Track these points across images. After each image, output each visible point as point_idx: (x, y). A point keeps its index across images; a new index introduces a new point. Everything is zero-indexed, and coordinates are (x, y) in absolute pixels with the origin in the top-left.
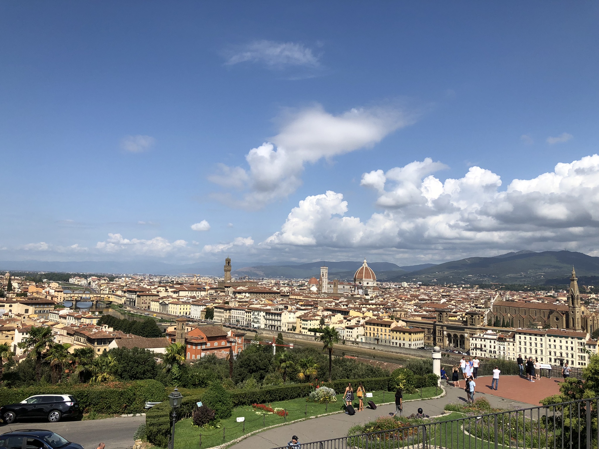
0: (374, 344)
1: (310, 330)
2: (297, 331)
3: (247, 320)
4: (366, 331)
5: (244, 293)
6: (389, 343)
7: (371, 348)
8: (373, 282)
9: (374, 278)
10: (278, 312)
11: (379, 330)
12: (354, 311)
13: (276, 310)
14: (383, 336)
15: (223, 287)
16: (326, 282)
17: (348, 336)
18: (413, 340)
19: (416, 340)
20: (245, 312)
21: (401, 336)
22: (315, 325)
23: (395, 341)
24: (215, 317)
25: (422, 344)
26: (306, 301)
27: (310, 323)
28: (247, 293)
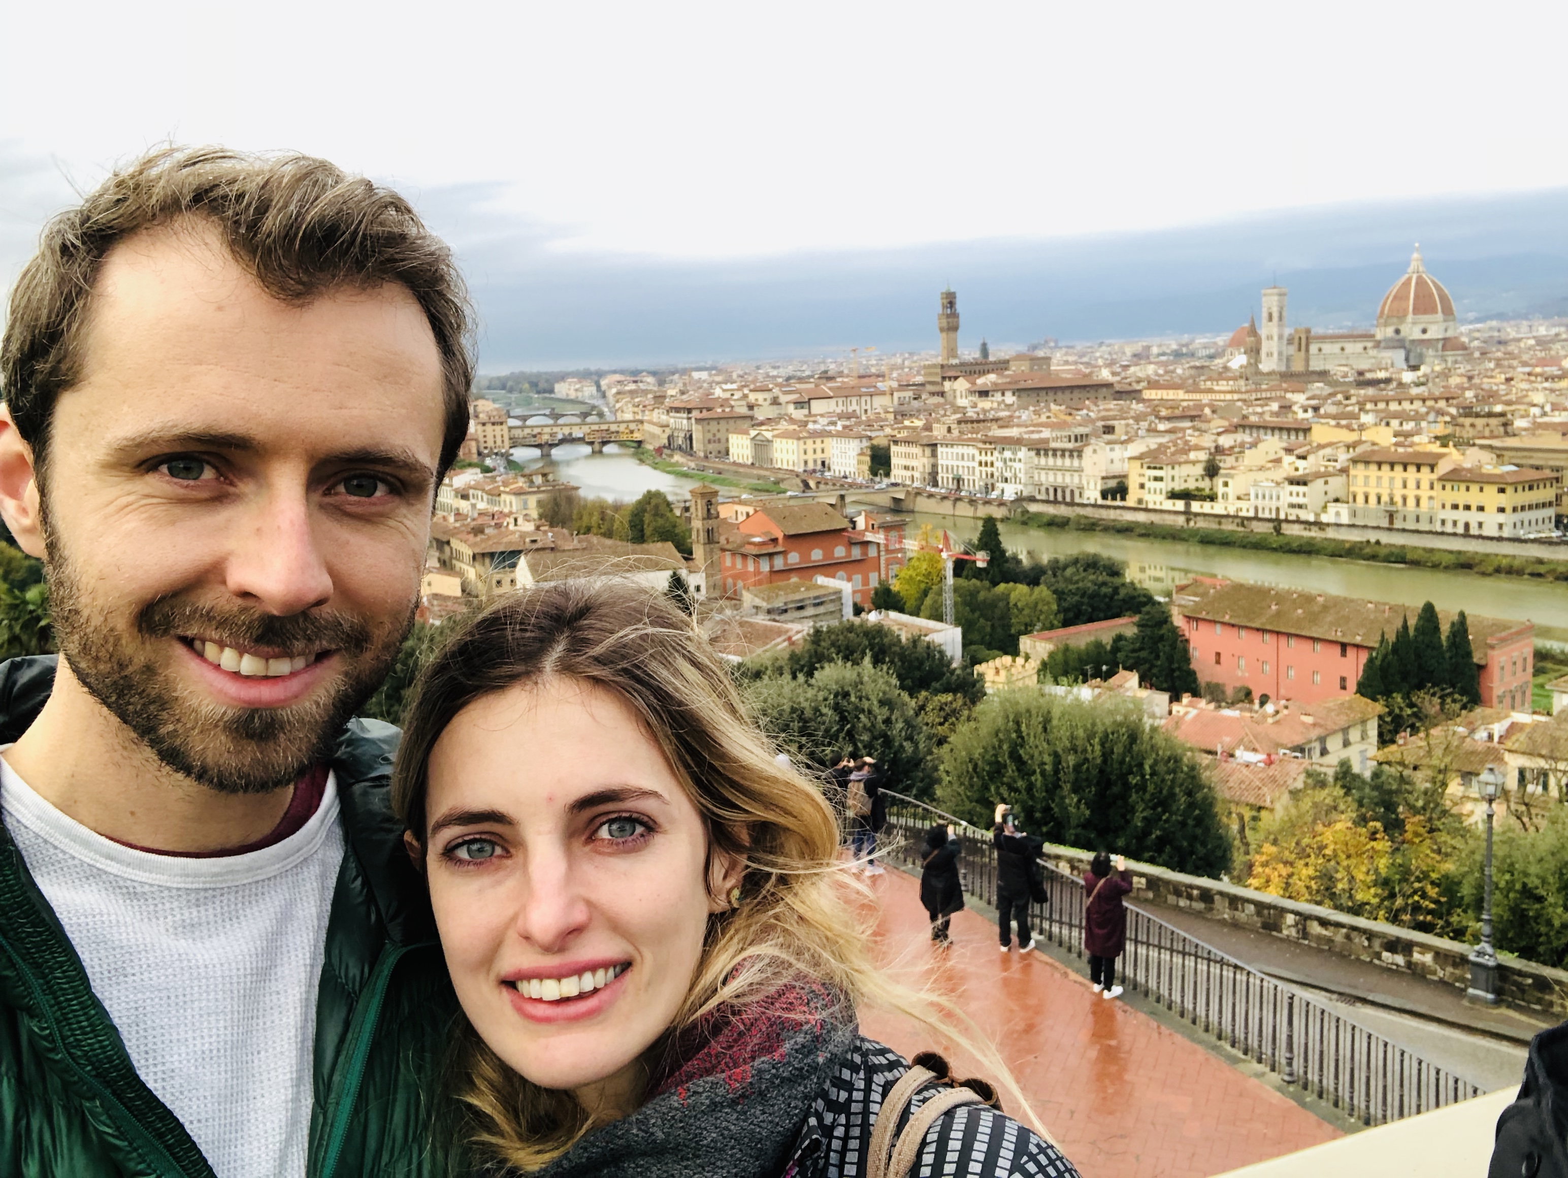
0: (1378, 528)
1: (1173, 495)
2: (1131, 501)
3: (984, 476)
4: (1352, 489)
5: (999, 394)
6: (1431, 522)
7: (1368, 542)
8: (1444, 325)
9: (1448, 311)
10: (1070, 446)
11: (1398, 483)
12: (1326, 427)
13: (1066, 440)
14: (1411, 502)
15: (939, 379)
16: (1280, 337)
17: (1292, 506)
18: (1515, 510)
19: (1523, 508)
20: (977, 453)
21: (1474, 497)
22: (1189, 479)
23: (1450, 515)
24: (894, 472)
25: (1547, 521)
26: (1191, 403)
27: (1171, 472)
28: (1008, 394)
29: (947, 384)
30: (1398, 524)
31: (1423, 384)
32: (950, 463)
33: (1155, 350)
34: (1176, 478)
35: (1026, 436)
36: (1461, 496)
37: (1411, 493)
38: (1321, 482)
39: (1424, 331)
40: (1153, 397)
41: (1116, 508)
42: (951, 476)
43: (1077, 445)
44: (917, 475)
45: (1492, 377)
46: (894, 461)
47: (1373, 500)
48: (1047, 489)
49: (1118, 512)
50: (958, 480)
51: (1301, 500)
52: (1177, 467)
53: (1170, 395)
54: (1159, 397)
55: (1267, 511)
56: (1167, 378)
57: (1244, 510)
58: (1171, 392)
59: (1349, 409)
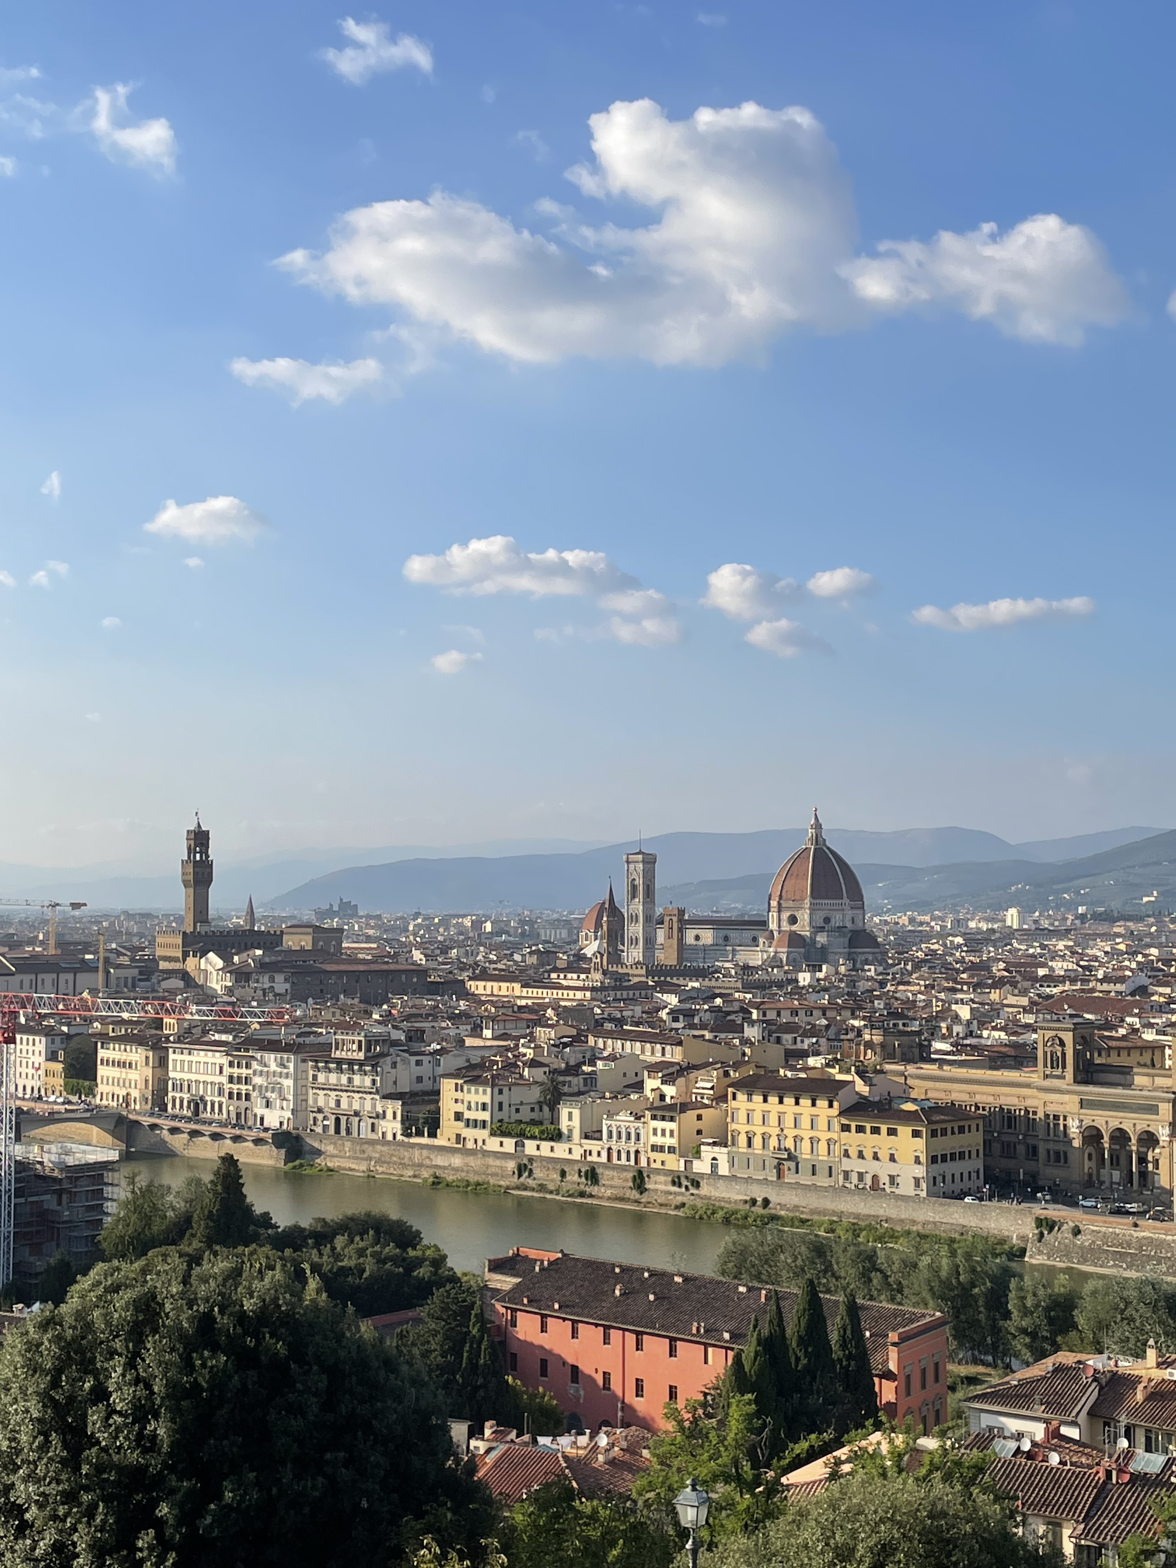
0: (765, 1182)
1: (501, 1131)
2: (444, 1138)
3: (235, 1097)
4: (732, 1127)
5: (266, 978)
6: (830, 1176)
7: (754, 1202)
8: (849, 913)
9: (856, 895)
10: (361, 1056)
11: (789, 1122)
12: (699, 1041)
13: (355, 1047)
14: (806, 1146)
15: (180, 955)
16: (648, 919)
17: (654, 1148)
18: (933, 1160)
19: (944, 1158)
20: (225, 1061)
21: (883, 1142)
22: (521, 1107)
23: (854, 1165)
24: (102, 1088)
25: (974, 1175)
26: (530, 1002)
27: (498, 1098)
28: (279, 978)
29: (191, 964)
30: (790, 1177)
31: (825, 990)
32: (186, 1076)
33: (488, 927)
34: (505, 1106)
35: (301, 1040)
36: (868, 1141)
37: (806, 1134)
38: (692, 1114)
39: (827, 920)
40: (480, 991)
41: (422, 1147)
42: (186, 1096)
43: (369, 1054)
44: (135, 1093)
45: (908, 983)
46: (102, 1071)
47: (757, 1142)
48: (325, 1118)
49: (425, 1153)
50: (197, 1105)
51: (669, 1141)
52: (506, 1090)
53: (503, 989)
54: (489, 992)
55: (624, 1156)
56: (499, 966)
57: (595, 1153)
58: (504, 985)
59: (732, 1017)
